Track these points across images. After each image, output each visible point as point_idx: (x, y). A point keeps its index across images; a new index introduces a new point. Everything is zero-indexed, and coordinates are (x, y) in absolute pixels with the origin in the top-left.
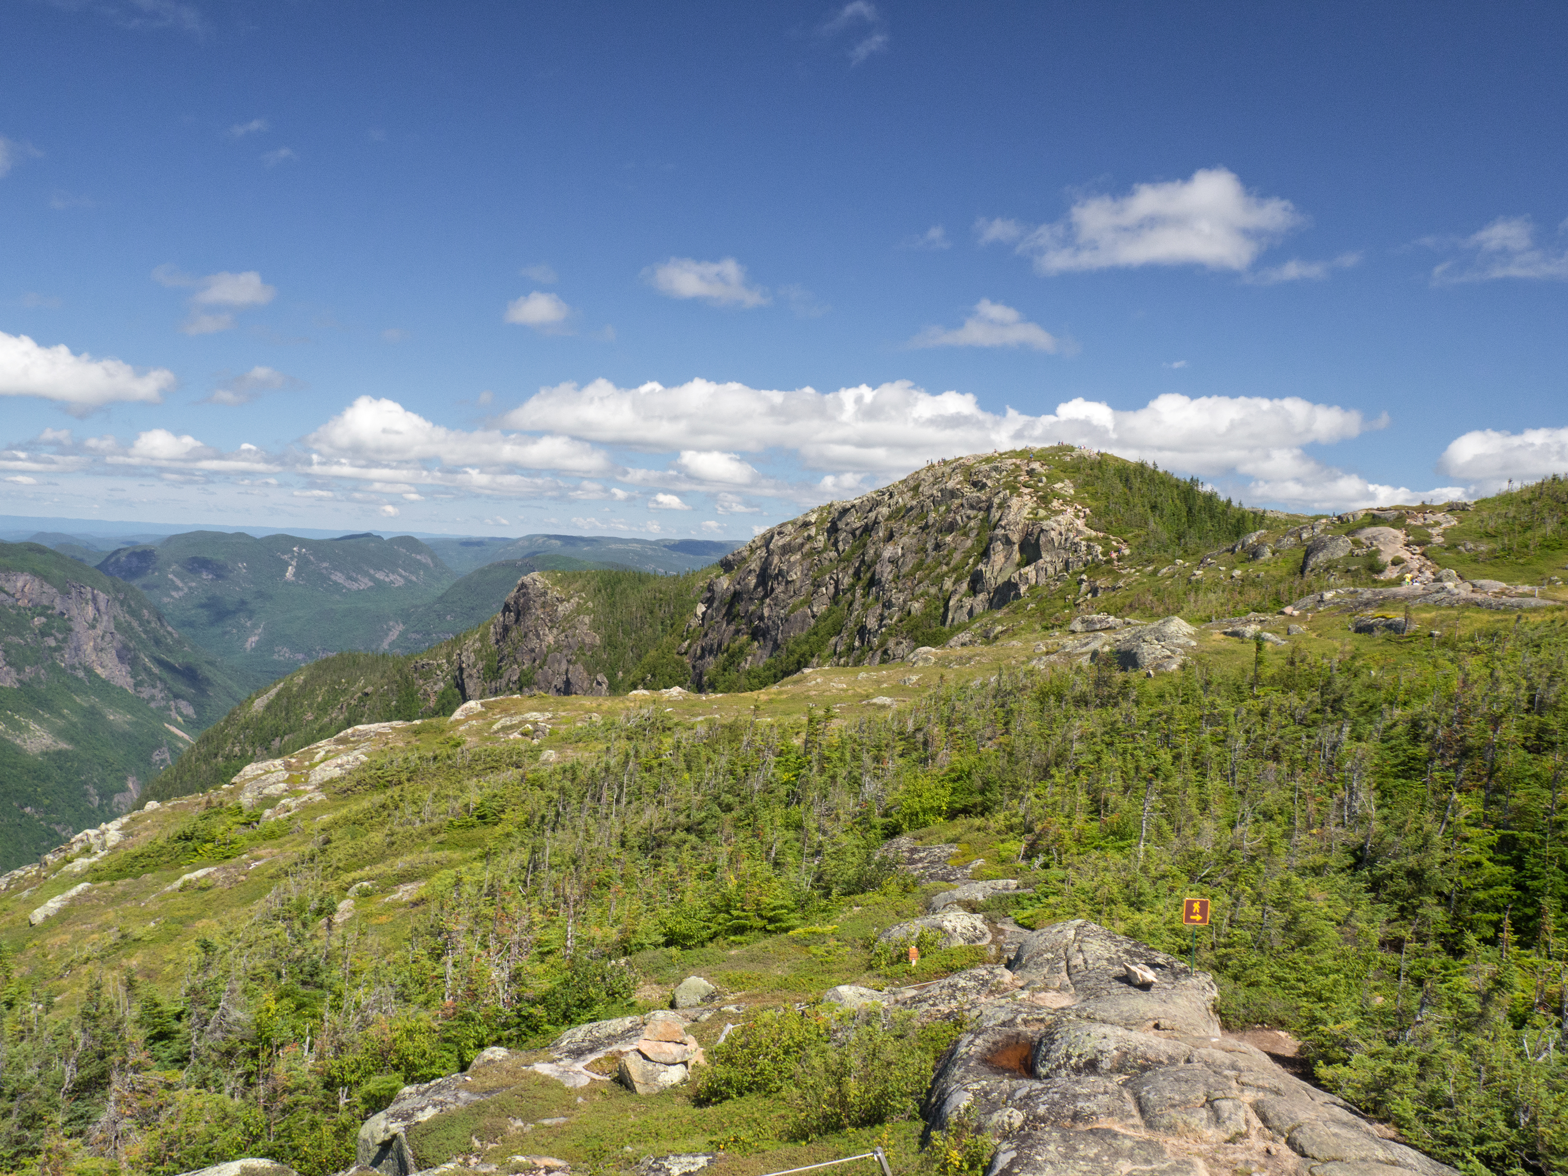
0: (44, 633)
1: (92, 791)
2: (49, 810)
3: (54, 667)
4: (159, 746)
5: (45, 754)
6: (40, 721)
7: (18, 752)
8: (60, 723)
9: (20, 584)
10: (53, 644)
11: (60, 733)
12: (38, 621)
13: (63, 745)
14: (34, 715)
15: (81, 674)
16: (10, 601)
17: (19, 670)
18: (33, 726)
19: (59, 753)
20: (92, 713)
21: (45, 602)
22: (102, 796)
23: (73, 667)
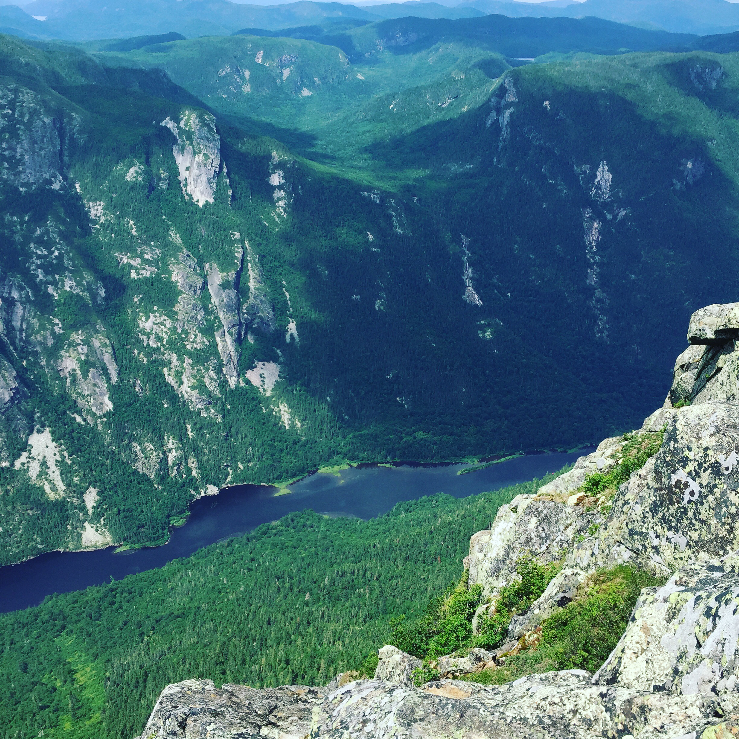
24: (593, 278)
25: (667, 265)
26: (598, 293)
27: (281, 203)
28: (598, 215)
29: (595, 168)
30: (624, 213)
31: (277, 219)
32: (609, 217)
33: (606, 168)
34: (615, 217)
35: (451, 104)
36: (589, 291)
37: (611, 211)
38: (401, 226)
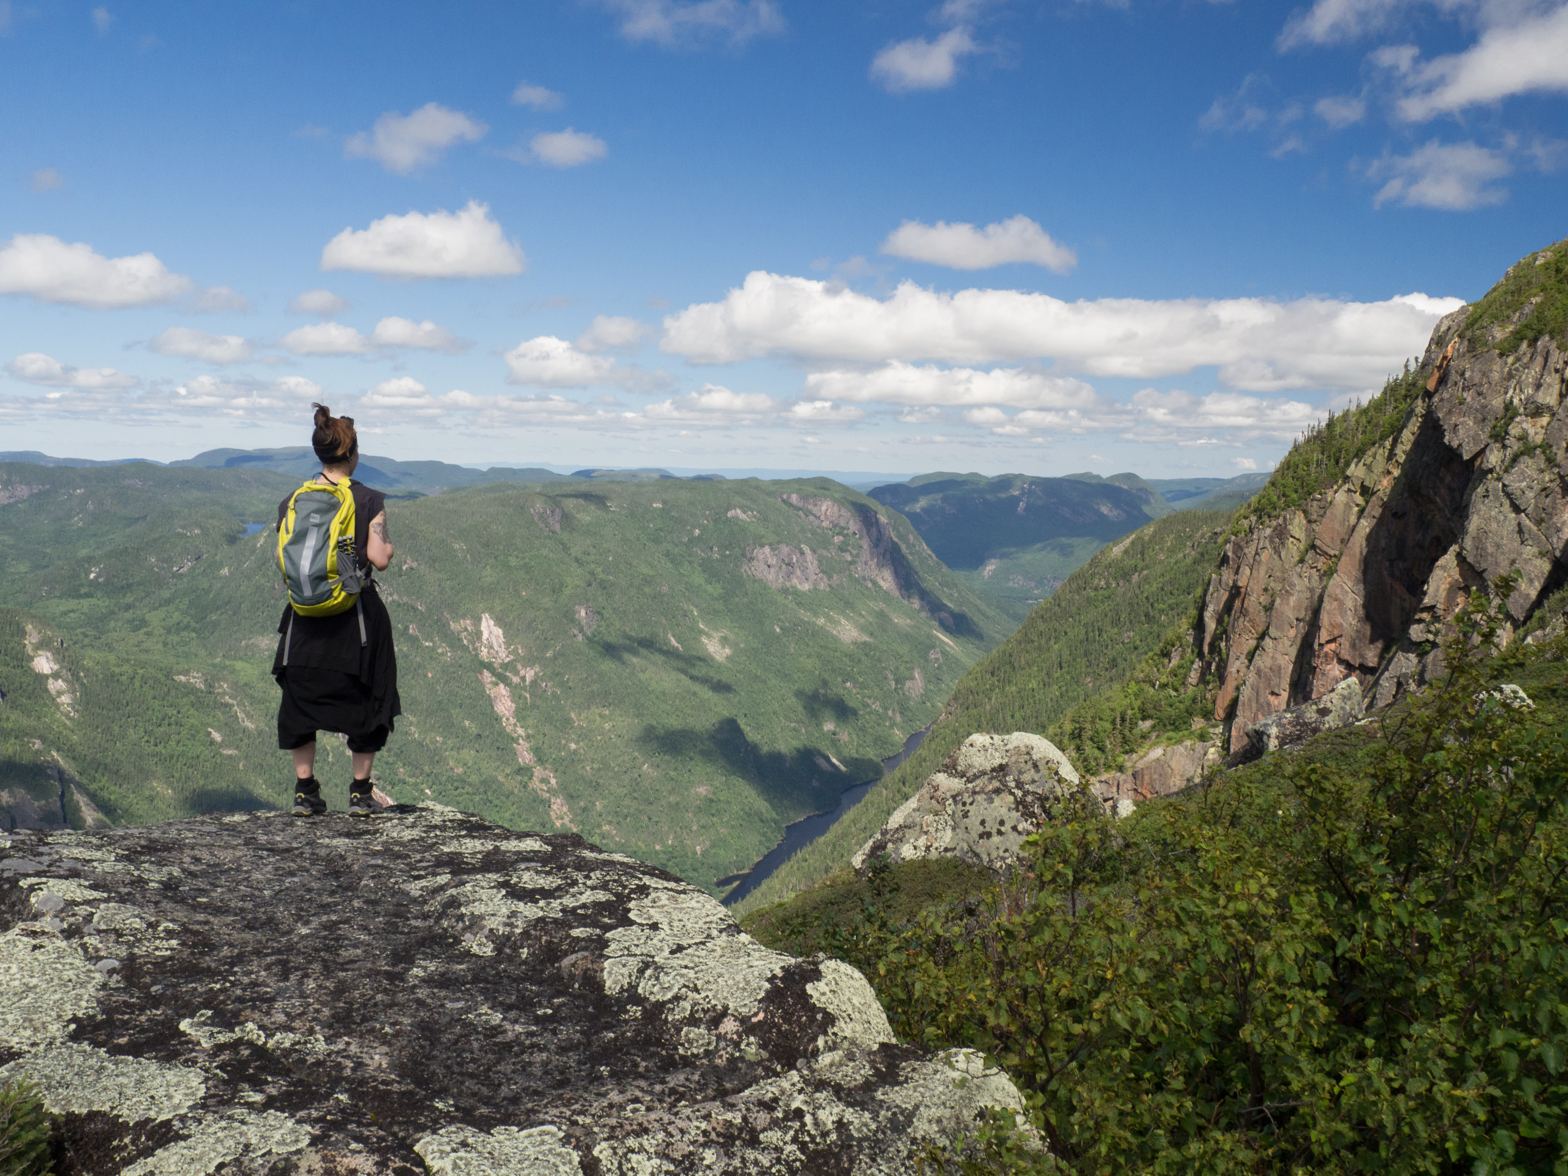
0: (842, 549)
1: (891, 677)
2: (863, 686)
3: (851, 576)
4: (933, 647)
5: (855, 643)
6: (848, 618)
7: (836, 639)
8: (862, 621)
9: (824, 508)
10: (849, 558)
11: (862, 629)
12: (837, 539)
13: (866, 638)
14: (843, 613)
15: (870, 585)
16: (817, 522)
17: (830, 577)
18: (843, 621)
19: (865, 643)
20: (881, 615)
21: (842, 524)
22: (897, 681)
23: (864, 578)
24: (525, 756)
25: (607, 726)
26: (538, 771)
27: (65, 699)
28: (502, 679)
29: (477, 621)
30: (532, 673)
31: (68, 722)
32: (516, 680)
33: (492, 623)
34: (523, 679)
35: (193, 568)
36: (524, 771)
37: (517, 673)
38: (249, 716)
